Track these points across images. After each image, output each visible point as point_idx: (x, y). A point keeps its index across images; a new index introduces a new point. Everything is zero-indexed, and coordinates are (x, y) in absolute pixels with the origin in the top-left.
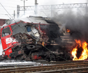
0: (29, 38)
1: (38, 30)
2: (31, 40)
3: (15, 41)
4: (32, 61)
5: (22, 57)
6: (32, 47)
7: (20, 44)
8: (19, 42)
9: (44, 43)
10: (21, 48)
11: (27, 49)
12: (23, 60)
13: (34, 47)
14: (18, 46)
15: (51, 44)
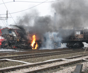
0: (11, 37)
1: (15, 32)
2: (12, 38)
3: (3, 38)
4: (12, 49)
5: (8, 47)
6: (12, 41)
7: (6, 40)
8: (5, 39)
9: (18, 40)
10: (6, 42)
11: (9, 43)
12: (8, 49)
13: (13, 42)
14: (5, 41)
15: (22, 40)
